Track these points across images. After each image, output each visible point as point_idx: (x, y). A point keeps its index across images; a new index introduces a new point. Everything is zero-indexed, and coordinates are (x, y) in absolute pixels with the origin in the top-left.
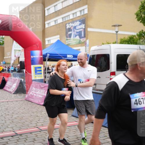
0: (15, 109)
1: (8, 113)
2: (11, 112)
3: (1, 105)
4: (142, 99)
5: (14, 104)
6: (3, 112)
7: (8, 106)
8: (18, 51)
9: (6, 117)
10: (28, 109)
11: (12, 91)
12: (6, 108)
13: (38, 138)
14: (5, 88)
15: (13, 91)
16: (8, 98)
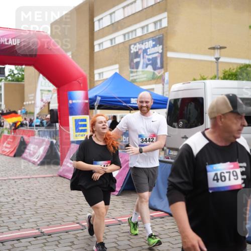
0: (41, 191)
1: (29, 198)
2: (34, 197)
3: (18, 185)
4: (227, 172)
5: (39, 182)
6: (21, 196)
7: (29, 185)
8: (47, 93)
9: (25, 205)
10: (63, 192)
11: (36, 160)
12: (26, 189)
13: (79, 240)
14: (24, 155)
15: (39, 160)
16: (30, 172)
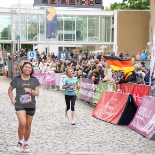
11: (148, 132)
14: (133, 123)
15: (151, 132)
